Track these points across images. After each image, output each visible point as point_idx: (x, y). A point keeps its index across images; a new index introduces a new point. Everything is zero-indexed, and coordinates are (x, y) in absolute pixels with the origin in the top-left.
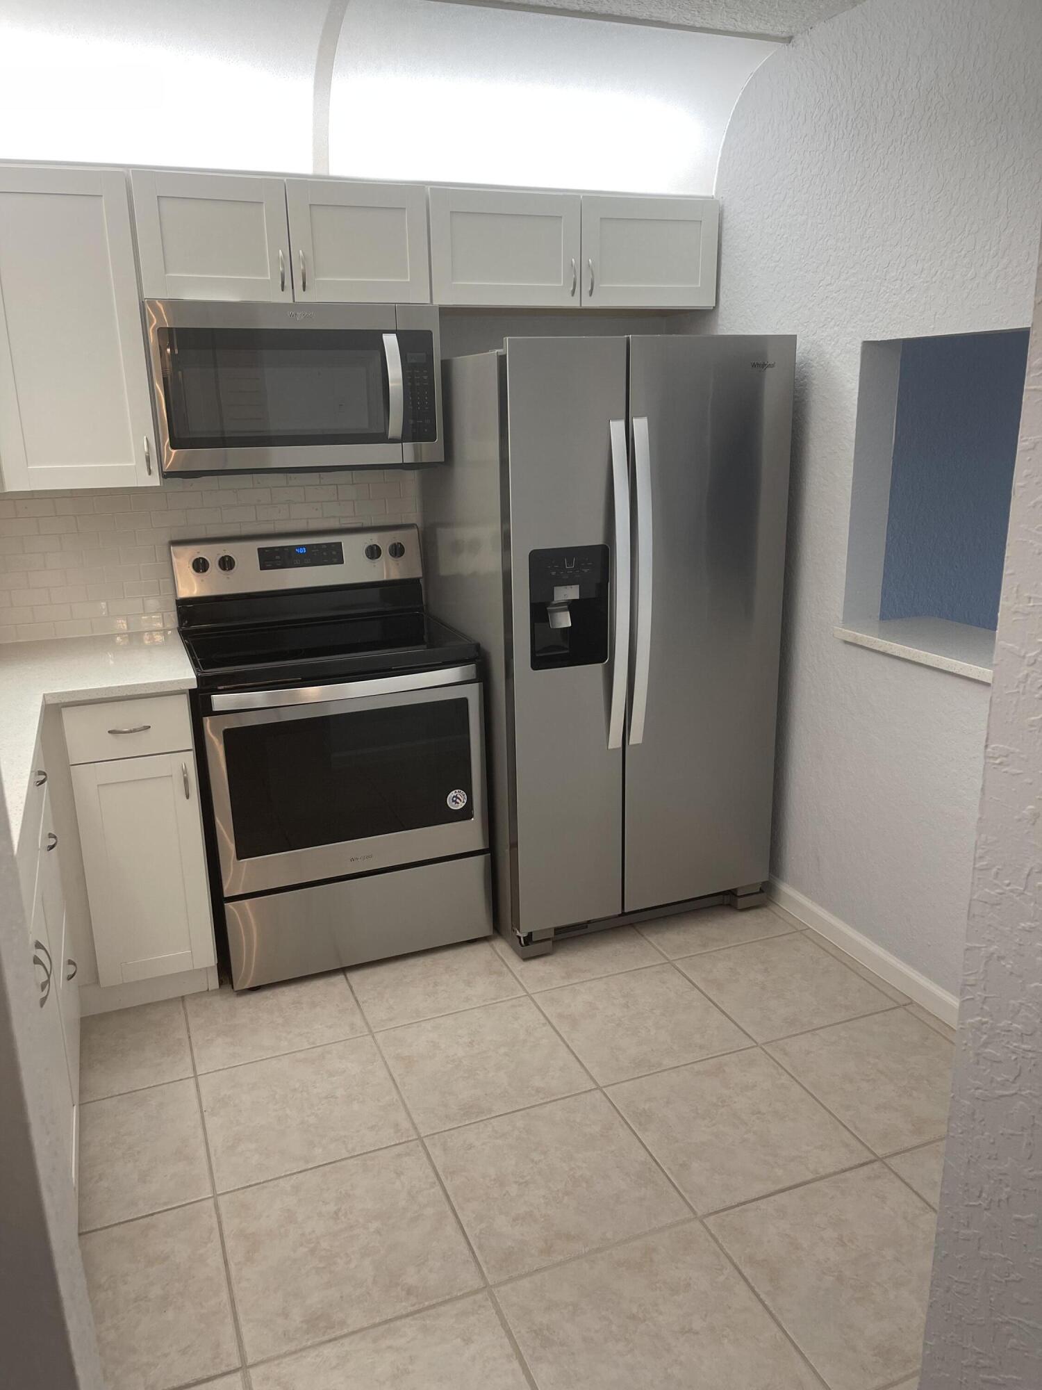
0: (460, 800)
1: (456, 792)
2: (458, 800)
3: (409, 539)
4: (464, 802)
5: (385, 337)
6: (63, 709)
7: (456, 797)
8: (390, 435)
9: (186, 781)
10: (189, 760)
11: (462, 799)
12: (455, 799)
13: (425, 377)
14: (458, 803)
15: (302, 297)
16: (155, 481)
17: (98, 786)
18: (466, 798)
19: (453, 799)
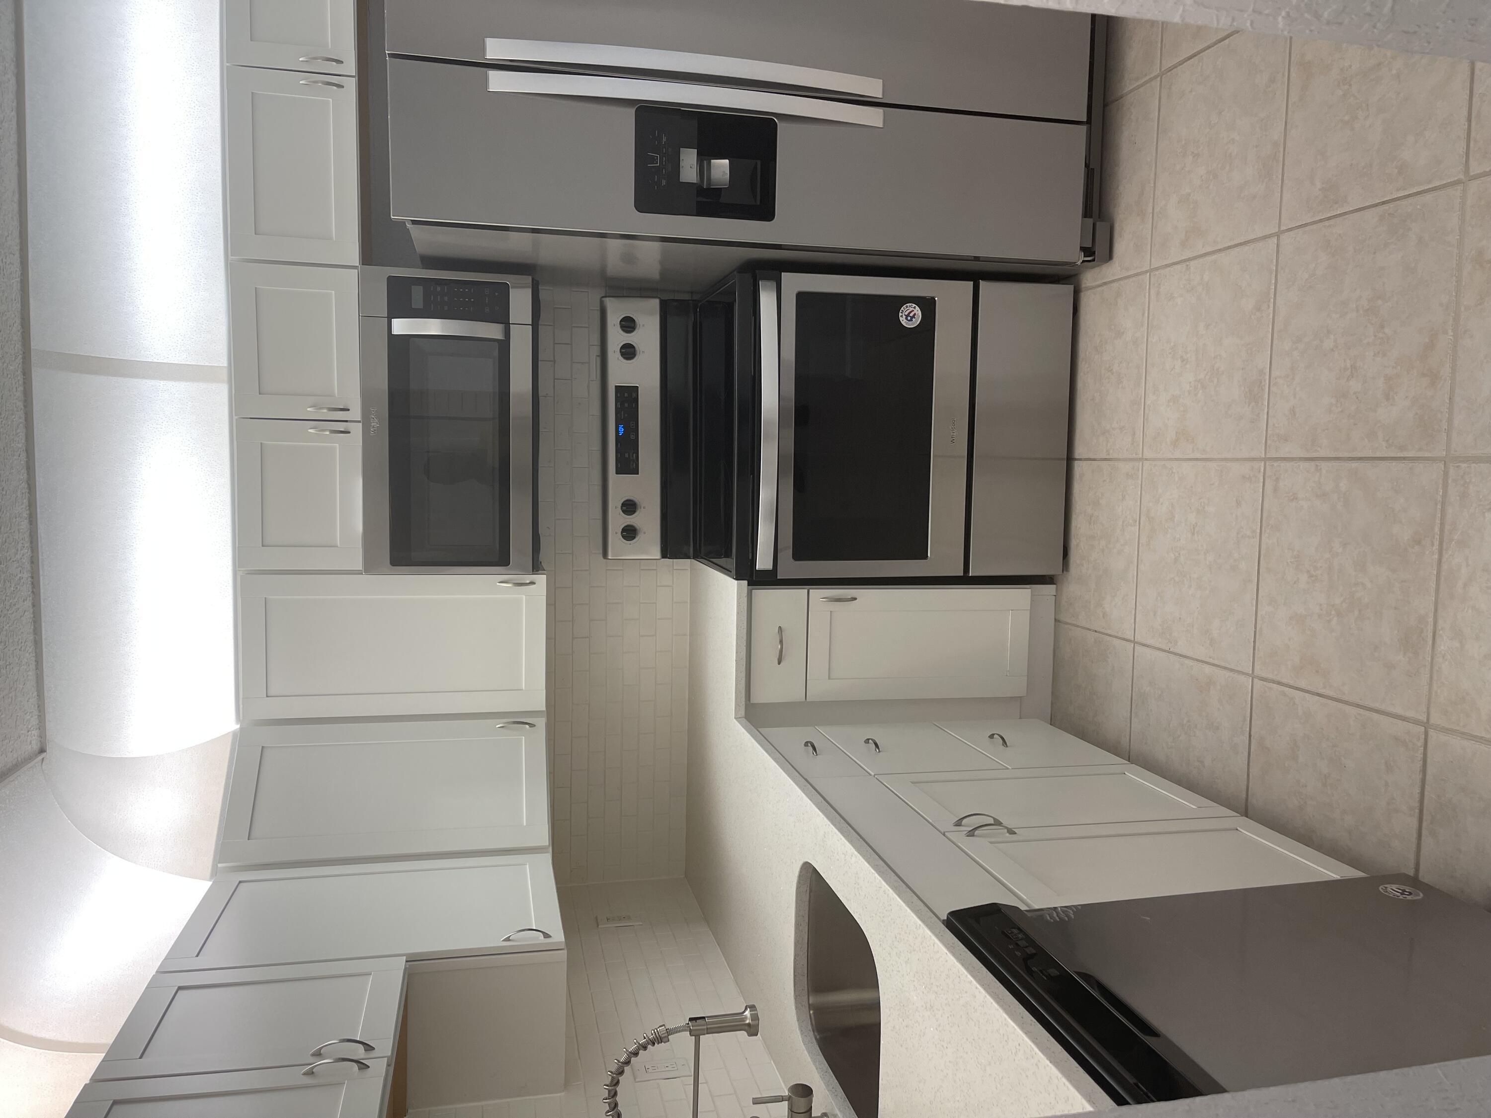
1: (902, 316)
2: (911, 315)
3: (616, 311)
4: (915, 308)
5: (395, 331)
7: (907, 316)
9: (838, 600)
11: (911, 309)
12: (909, 318)
13: (439, 290)
14: (915, 314)
15: (356, 413)
16: (541, 579)
17: (829, 679)
18: (910, 304)
19: (909, 321)
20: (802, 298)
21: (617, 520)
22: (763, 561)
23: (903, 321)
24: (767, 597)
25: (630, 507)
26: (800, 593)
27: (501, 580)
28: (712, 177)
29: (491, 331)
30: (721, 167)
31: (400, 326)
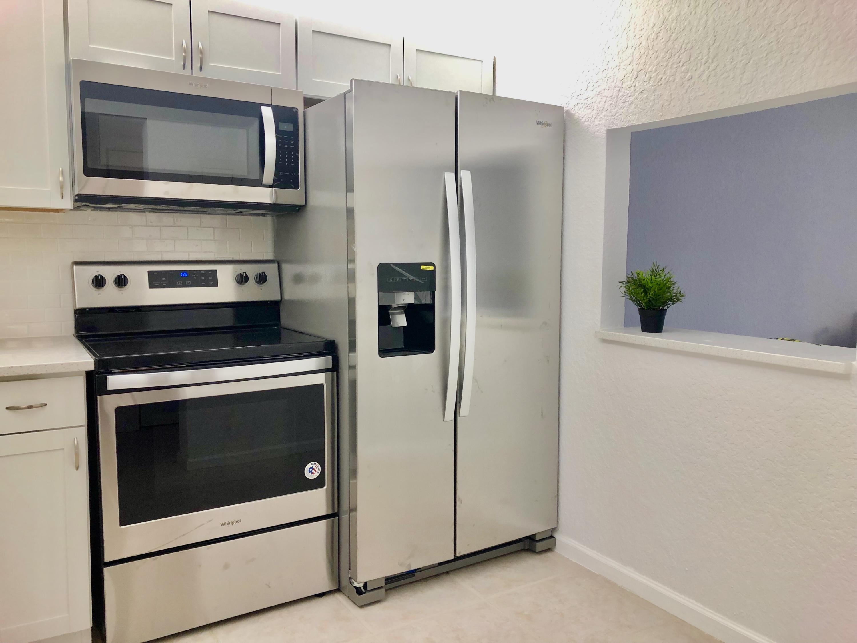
1: (312, 464)
2: (313, 471)
3: (271, 271)
5: (264, 109)
7: (312, 468)
8: (264, 180)
9: (77, 455)
10: (82, 435)
11: (317, 470)
12: (311, 470)
13: (292, 142)
14: (313, 474)
15: (198, 74)
16: (68, 204)
18: (320, 469)
19: (309, 470)
20: (319, 388)
21: (110, 273)
22: (116, 381)
23: (309, 466)
25: (121, 281)
26: (80, 418)
27: (64, 171)
28: (396, 316)
29: (269, 175)
30: (401, 321)
31: (268, 113)
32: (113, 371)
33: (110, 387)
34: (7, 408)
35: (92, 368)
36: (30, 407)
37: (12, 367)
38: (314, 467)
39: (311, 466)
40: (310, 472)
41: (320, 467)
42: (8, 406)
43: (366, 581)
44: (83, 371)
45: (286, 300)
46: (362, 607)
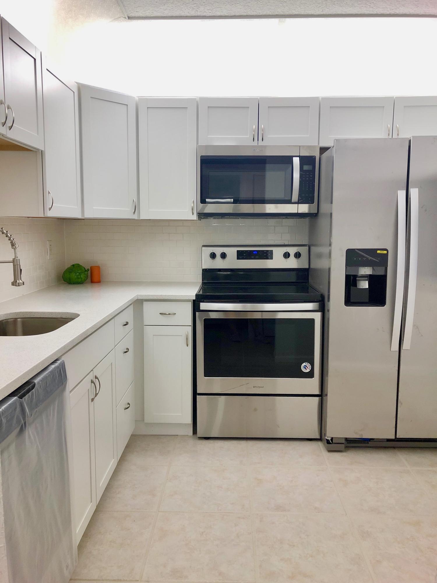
0: (308, 368)
1: (306, 364)
2: (306, 368)
3: (304, 251)
4: (309, 369)
5: (294, 158)
6: (144, 302)
7: (306, 366)
8: (293, 200)
9: (187, 339)
10: (190, 330)
11: (309, 368)
12: (305, 367)
13: (311, 176)
14: (307, 369)
15: (261, 143)
16: (195, 217)
17: (153, 335)
18: (311, 367)
19: (304, 367)
20: (312, 321)
21: (218, 251)
22: (204, 306)
23: (304, 364)
24: (189, 307)
25: (223, 256)
26: (190, 322)
27: (194, 201)
28: (361, 281)
29: (295, 197)
30: (365, 285)
31: (296, 161)
32: (205, 301)
33: (201, 308)
34: (160, 314)
35: (194, 299)
36: (169, 314)
37: (162, 295)
38: (307, 366)
39: (305, 365)
40: (304, 368)
41: (311, 366)
42: (161, 313)
43: (333, 437)
44: (192, 300)
45: (312, 268)
46: (330, 451)
